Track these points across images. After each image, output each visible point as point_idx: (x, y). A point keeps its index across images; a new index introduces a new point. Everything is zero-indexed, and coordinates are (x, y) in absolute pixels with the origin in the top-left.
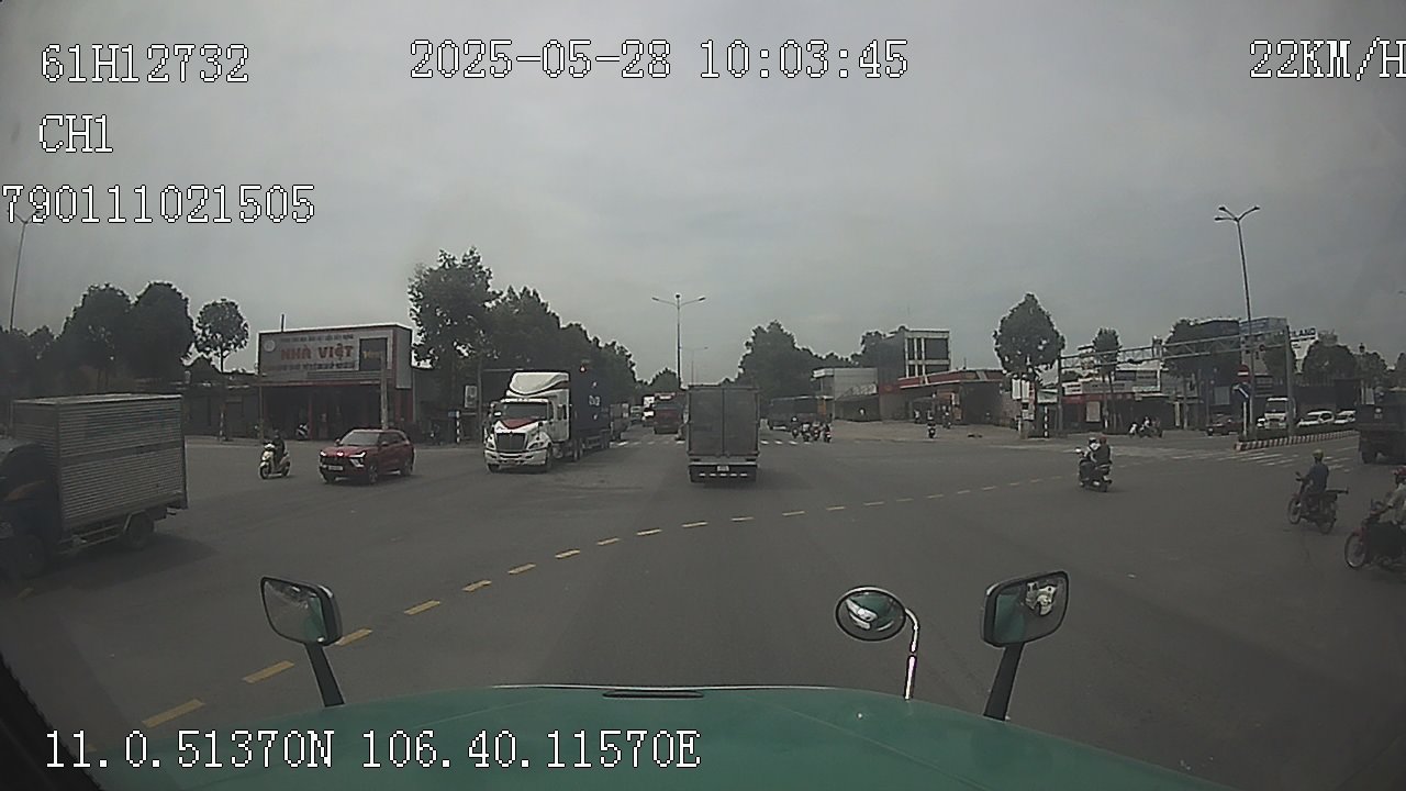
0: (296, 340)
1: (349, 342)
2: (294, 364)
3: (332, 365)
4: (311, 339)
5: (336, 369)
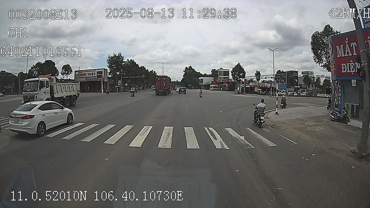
0: (83, 72)
1: (95, 72)
2: (82, 77)
3: (91, 77)
4: (86, 72)
5: (92, 78)
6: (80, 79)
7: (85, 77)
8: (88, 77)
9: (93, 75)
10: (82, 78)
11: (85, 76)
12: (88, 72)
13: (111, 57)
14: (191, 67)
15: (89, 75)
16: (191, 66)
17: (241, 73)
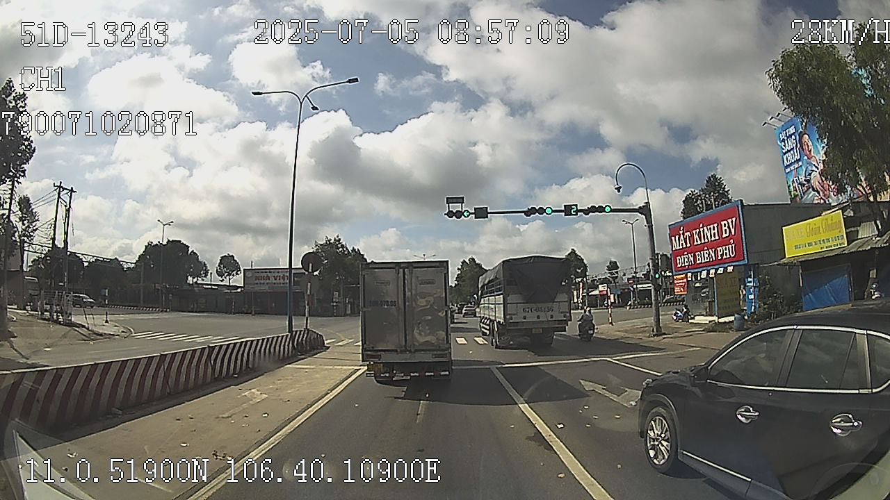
0: (263, 272)
2: (262, 282)
3: (280, 283)
4: (270, 272)
5: (282, 285)
6: (256, 285)
7: (267, 283)
8: (275, 283)
9: (284, 279)
10: (260, 283)
11: (268, 281)
12: (274, 272)
13: (321, 245)
14: (473, 259)
15: (276, 279)
16: (474, 257)
17: (579, 269)
